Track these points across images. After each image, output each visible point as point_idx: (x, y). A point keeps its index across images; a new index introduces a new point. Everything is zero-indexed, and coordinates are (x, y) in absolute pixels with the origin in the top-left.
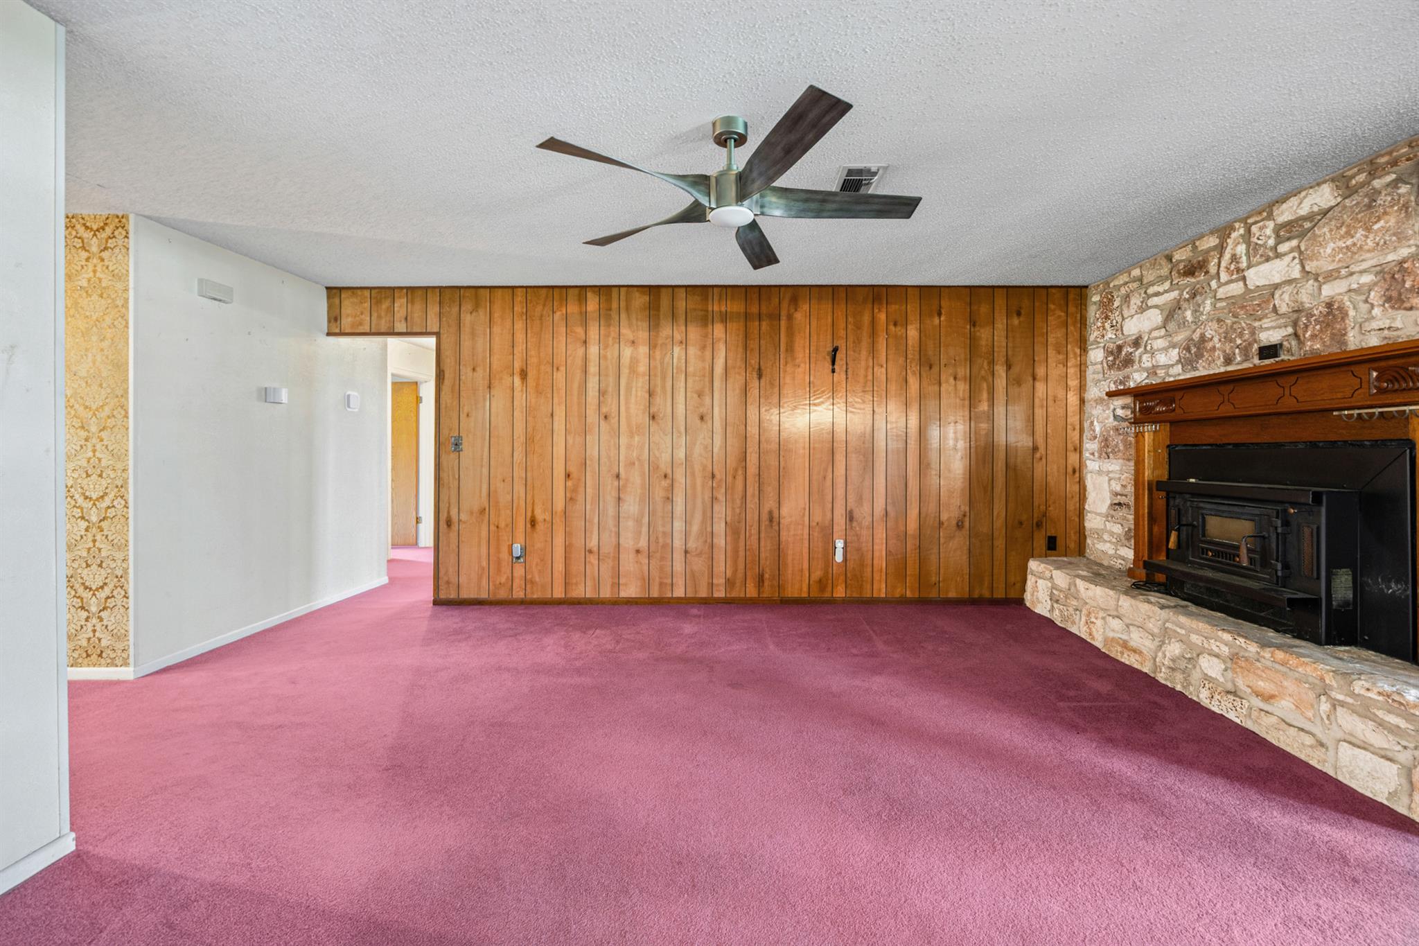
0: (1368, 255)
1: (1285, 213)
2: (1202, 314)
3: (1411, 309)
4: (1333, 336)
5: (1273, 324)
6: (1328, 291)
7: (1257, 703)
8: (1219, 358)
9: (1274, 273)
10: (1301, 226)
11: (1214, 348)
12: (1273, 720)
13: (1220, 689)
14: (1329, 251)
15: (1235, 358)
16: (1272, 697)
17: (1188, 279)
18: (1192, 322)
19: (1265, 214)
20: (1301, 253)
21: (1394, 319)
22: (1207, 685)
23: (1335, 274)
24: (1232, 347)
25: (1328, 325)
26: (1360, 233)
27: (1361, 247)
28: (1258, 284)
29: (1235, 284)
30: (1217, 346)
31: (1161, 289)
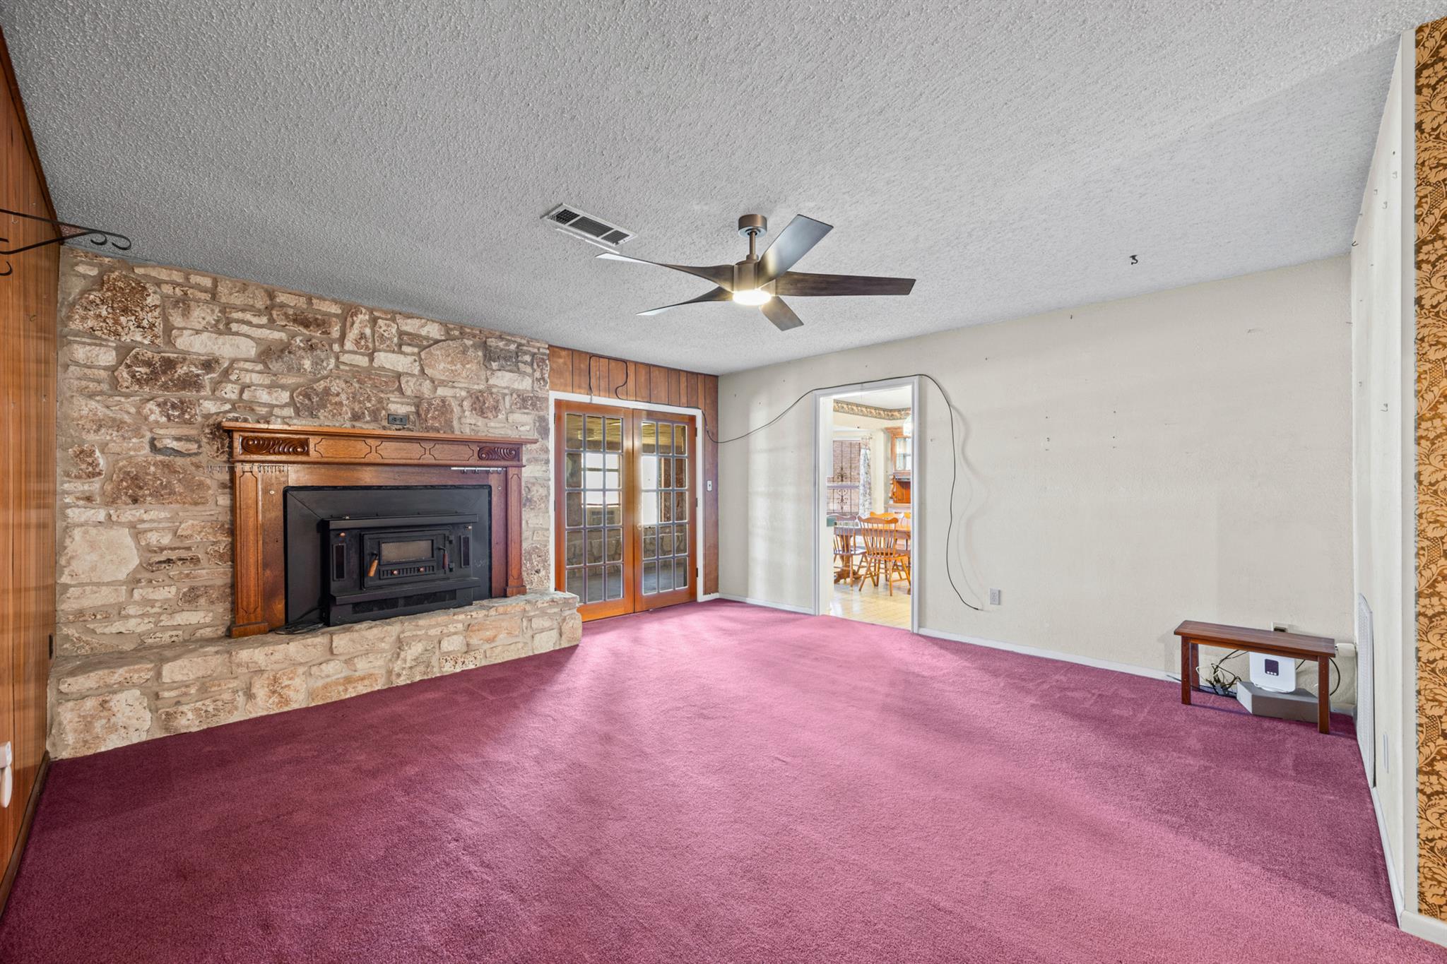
0: (463, 380)
1: (410, 326)
2: (325, 368)
3: (486, 417)
4: (446, 421)
5: (399, 400)
6: (441, 391)
7: (487, 646)
8: (347, 413)
9: (400, 364)
10: (421, 341)
11: (341, 404)
12: (500, 648)
13: (459, 655)
14: (441, 367)
15: (364, 417)
16: (495, 637)
17: (300, 328)
18: (310, 372)
19: (389, 316)
20: (421, 359)
21: (478, 421)
22: (448, 659)
23: (445, 383)
24: (361, 408)
25: (442, 413)
26: (459, 366)
27: (459, 374)
28: (385, 365)
29: (361, 357)
30: (344, 402)
31: (255, 320)
